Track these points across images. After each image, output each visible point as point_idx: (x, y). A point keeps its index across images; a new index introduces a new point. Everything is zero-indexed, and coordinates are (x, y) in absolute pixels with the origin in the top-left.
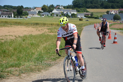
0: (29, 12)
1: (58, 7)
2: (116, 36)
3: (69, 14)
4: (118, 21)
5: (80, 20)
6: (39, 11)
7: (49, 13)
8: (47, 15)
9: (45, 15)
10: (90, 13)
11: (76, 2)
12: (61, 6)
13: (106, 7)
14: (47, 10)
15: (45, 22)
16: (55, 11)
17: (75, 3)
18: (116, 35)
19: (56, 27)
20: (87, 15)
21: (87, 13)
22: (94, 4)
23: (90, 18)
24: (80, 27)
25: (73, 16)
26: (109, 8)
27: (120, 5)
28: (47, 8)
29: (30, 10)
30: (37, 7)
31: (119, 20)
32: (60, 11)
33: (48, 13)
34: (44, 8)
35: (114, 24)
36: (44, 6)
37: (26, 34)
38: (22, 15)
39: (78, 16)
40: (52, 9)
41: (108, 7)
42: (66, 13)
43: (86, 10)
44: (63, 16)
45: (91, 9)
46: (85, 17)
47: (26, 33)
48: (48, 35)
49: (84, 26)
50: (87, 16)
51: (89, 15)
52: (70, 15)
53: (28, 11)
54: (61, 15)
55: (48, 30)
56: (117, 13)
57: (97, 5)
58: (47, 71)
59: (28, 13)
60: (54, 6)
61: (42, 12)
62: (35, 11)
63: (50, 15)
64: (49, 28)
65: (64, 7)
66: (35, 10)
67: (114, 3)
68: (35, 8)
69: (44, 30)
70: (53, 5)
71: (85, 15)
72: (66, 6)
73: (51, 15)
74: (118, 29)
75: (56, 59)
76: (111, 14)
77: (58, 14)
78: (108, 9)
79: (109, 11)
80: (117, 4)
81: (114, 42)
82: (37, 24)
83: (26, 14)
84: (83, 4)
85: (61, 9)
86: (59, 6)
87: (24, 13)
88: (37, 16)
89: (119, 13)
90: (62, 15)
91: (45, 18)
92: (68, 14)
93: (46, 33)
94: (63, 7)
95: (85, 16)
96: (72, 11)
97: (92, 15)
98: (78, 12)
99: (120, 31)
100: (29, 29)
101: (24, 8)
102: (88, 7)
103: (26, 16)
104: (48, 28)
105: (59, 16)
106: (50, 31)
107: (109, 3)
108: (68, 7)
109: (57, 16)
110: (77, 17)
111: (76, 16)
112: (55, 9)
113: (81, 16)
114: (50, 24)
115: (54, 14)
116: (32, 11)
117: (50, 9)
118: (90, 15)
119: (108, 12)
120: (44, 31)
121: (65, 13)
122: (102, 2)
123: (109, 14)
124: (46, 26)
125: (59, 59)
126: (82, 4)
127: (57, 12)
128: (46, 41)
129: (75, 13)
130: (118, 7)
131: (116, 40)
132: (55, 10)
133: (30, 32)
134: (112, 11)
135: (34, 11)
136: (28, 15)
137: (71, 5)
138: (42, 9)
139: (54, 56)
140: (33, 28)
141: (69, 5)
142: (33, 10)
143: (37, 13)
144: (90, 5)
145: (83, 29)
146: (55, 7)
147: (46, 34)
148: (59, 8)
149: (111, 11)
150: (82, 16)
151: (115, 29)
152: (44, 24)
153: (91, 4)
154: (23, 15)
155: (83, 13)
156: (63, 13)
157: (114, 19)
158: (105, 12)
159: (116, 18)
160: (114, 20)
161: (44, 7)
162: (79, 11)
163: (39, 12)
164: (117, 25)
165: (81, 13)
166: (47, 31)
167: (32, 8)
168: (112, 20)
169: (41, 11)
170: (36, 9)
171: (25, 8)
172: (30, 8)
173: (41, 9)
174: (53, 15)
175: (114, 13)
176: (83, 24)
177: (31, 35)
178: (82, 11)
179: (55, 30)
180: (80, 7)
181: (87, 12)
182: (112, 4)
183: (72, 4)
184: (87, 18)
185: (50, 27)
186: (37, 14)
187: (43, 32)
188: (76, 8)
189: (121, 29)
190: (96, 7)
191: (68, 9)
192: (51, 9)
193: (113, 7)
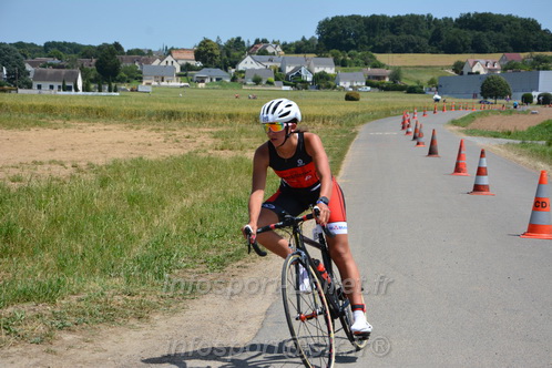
0: (146, 69)
1: (259, 48)
2: (485, 163)
3: (303, 73)
4: (498, 101)
5: (349, 98)
6: (184, 62)
7: (226, 70)
8: (217, 79)
9: (208, 81)
10: (389, 72)
11: (334, 28)
12: (274, 42)
13: (451, 49)
14: (218, 60)
15: (205, 108)
16: (248, 64)
17: (328, 33)
18: (484, 159)
19: (249, 128)
20: (378, 78)
21: (377, 71)
22: (404, 36)
23: (387, 89)
24: (344, 128)
25: (322, 81)
26: (464, 50)
27: (507, 40)
28: (217, 52)
29: (148, 62)
30: (177, 49)
31: (502, 97)
32: (269, 64)
33: (219, 72)
34: (206, 52)
35: (482, 113)
36: (205, 43)
37: (121, 156)
38: (119, 81)
39: (342, 84)
40: (237, 54)
41: (461, 48)
42: (292, 72)
43: (372, 57)
44: (281, 83)
45: (391, 55)
46: (369, 88)
47: (120, 154)
48: (209, 159)
49: (363, 122)
50: (376, 81)
51: (384, 78)
52: (309, 79)
53: (141, 64)
54: (272, 79)
55: (215, 137)
56: (497, 70)
57: (414, 38)
58: (176, 319)
59: (141, 73)
60: (243, 43)
61: (198, 69)
62: (170, 64)
63: (228, 81)
64: (220, 133)
65: (286, 48)
66: (169, 59)
67: (484, 30)
68: (169, 52)
69: (199, 140)
70: (239, 39)
71: (369, 77)
72: (291, 45)
73: (234, 79)
74: (496, 136)
75: (227, 260)
76: (470, 73)
77: (260, 75)
78: (460, 53)
79: (464, 64)
80: (495, 35)
81: (477, 188)
82: (172, 115)
83: (132, 77)
84: (362, 34)
85: (274, 54)
86: (265, 41)
87: (125, 72)
88: (179, 84)
89: (504, 69)
90: (277, 79)
91: (211, 92)
92: (299, 75)
93: (205, 151)
94: (279, 49)
95: (367, 84)
96: (318, 65)
97: (395, 76)
98: (340, 68)
99: (506, 141)
100: (135, 135)
101: (126, 50)
102: (379, 47)
103: (134, 84)
104: (215, 130)
105: (264, 83)
106: (220, 142)
107: (463, 31)
108: (300, 48)
109: (257, 81)
110: (335, 87)
111: (333, 84)
112: (250, 54)
113: (352, 82)
114: (223, 117)
115: (246, 75)
116: (157, 62)
117: (228, 55)
118: (387, 80)
119: (458, 68)
120: (196, 145)
121: (288, 69)
122: (434, 28)
123: (462, 74)
124: (207, 122)
125: (239, 263)
126: (356, 37)
127: (256, 66)
128: (195, 184)
129: (330, 71)
130: (500, 47)
131: (484, 180)
132: (248, 59)
133: (141, 146)
134: (475, 63)
135: (164, 63)
136: (140, 79)
137: (313, 39)
138: (199, 55)
139: (219, 249)
140: (153, 133)
141: (303, 39)
142: (162, 60)
143: (178, 70)
144: (388, 38)
145: (355, 134)
146: (249, 48)
147: (203, 155)
148: (264, 52)
149: (471, 62)
150: (355, 85)
151: (483, 134)
152: (202, 117)
153: (394, 37)
154: (122, 80)
155: (360, 70)
156: (280, 70)
157: (482, 94)
158: (448, 67)
159: (491, 89)
160: (482, 99)
161: (203, 49)
162: (343, 64)
163: (186, 68)
164: (496, 117)
165: (352, 71)
166: (210, 142)
167: (158, 53)
168: (475, 96)
169: (193, 63)
170: (174, 54)
171: (130, 52)
172: (150, 52)
173: (192, 56)
174: (240, 79)
175: (483, 72)
176: (357, 114)
177: (141, 158)
178: (357, 64)
179: (244, 140)
180: (347, 48)
181: (374, 67)
182: (477, 33)
183: (317, 37)
184: (377, 90)
185: (224, 129)
186: (178, 75)
187: (192, 148)
188: (334, 51)
189: (509, 133)
190: (413, 45)
191: (302, 56)
192: (234, 57)
193: (479, 49)
